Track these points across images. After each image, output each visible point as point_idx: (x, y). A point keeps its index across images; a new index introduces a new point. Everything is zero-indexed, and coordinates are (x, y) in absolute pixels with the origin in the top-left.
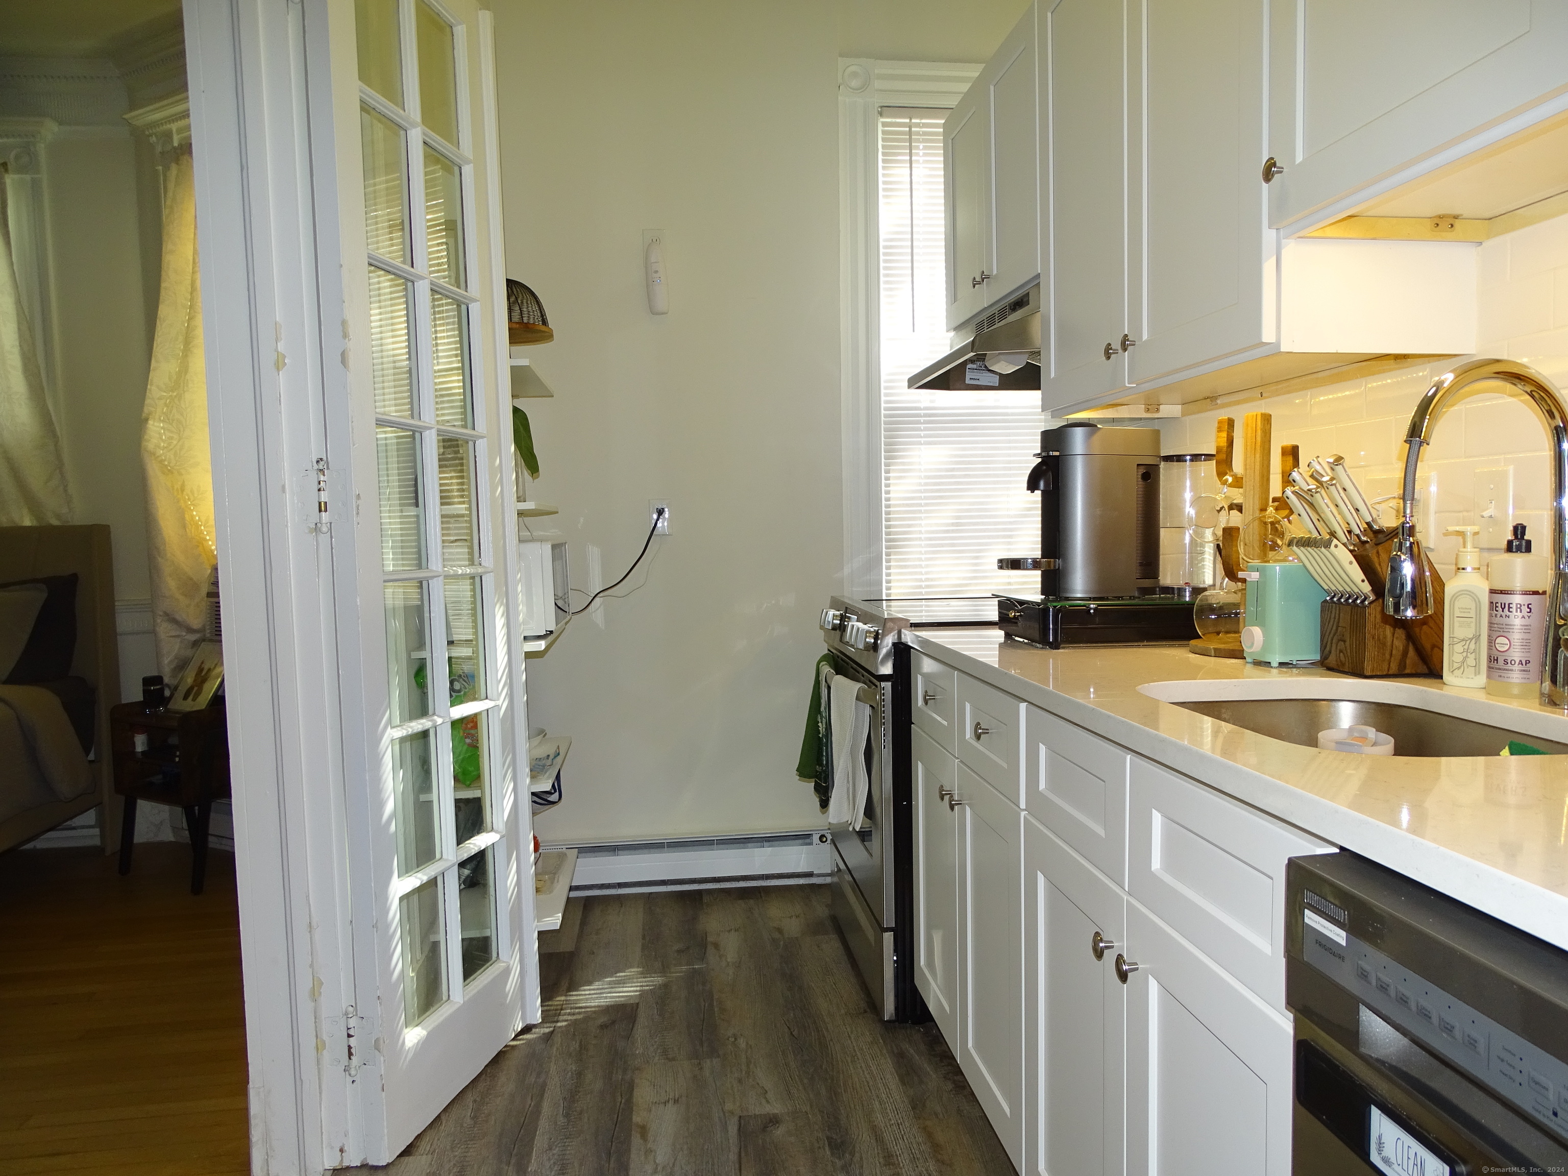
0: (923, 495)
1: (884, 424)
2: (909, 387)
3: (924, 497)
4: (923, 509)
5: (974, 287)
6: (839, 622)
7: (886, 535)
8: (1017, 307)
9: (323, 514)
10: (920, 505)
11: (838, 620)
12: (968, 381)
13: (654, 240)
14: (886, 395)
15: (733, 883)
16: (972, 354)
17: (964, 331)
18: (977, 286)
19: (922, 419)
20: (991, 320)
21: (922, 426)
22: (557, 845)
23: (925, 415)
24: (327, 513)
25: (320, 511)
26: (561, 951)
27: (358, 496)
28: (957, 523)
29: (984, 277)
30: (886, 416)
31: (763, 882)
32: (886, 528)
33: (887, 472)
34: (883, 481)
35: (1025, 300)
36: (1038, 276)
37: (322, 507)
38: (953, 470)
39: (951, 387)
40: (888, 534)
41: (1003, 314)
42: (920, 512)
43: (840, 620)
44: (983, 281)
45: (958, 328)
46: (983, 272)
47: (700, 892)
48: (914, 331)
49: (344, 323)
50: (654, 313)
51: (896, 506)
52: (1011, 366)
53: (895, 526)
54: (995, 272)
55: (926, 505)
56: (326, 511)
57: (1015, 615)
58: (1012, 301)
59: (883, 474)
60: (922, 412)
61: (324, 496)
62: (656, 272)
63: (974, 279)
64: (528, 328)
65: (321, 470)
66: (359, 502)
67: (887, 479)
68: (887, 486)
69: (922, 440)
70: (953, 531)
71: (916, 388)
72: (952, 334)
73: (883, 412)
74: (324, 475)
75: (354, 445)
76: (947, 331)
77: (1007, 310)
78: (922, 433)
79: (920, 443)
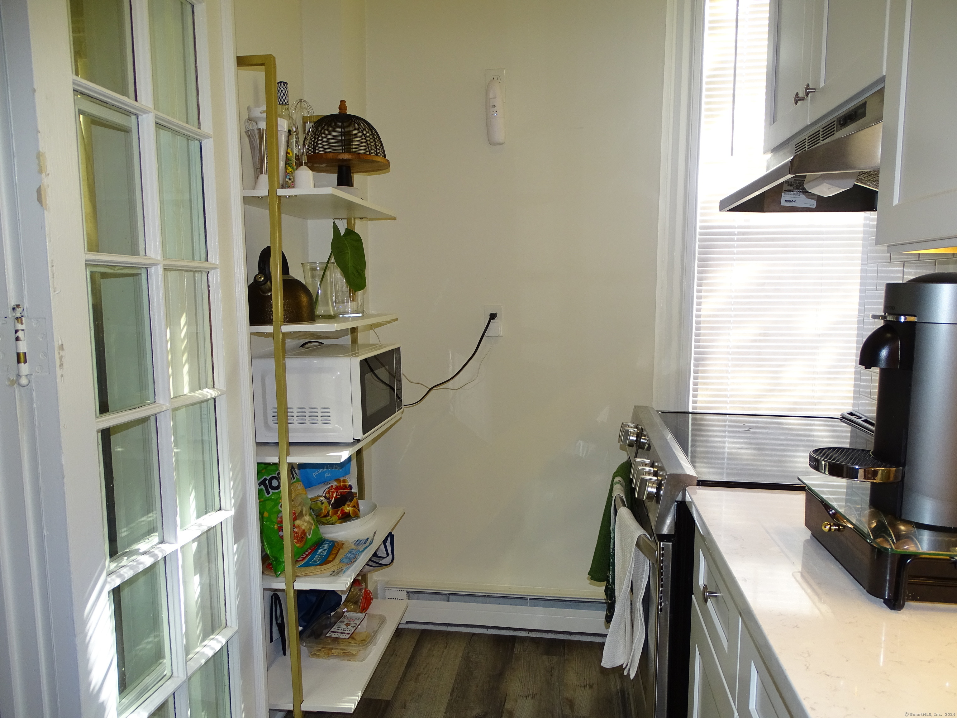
0: (733, 307)
1: (699, 241)
2: (721, 209)
3: (734, 308)
4: (732, 319)
5: (796, 103)
6: (635, 439)
7: (695, 342)
8: (849, 121)
9: (22, 365)
10: (730, 316)
11: (634, 437)
12: (783, 203)
13: (495, 79)
14: (702, 215)
15: (543, 633)
16: (790, 176)
17: (781, 153)
18: (799, 103)
19: (736, 237)
20: (814, 138)
21: (736, 244)
22: (397, 588)
23: (739, 234)
24: (26, 364)
25: (19, 362)
26: (380, 698)
27: (61, 347)
28: (764, 333)
29: (809, 91)
30: (701, 234)
31: (569, 636)
32: (696, 336)
33: (699, 285)
34: (695, 294)
35: (860, 111)
36: (883, 79)
37: (20, 358)
38: (763, 284)
39: (765, 209)
40: (697, 341)
41: (829, 130)
42: (729, 322)
43: (637, 437)
44: (807, 95)
45: (776, 149)
46: (808, 85)
47: (514, 637)
48: (732, 155)
49: (39, 155)
50: (492, 143)
51: (705, 322)
52: (835, 188)
53: (705, 335)
54: (822, 84)
55: (736, 316)
56: (25, 362)
57: (830, 529)
58: (842, 114)
59: (696, 287)
60: (736, 231)
61: (23, 347)
62: (494, 106)
63: (797, 94)
64: (360, 158)
65: (17, 318)
66: (62, 353)
67: (699, 291)
68: (699, 298)
69: (735, 256)
70: (760, 341)
71: (727, 211)
72: (769, 155)
73: (698, 230)
74: (22, 324)
75: (55, 291)
76: (765, 153)
77: (835, 126)
78: (735, 250)
79: (733, 259)
